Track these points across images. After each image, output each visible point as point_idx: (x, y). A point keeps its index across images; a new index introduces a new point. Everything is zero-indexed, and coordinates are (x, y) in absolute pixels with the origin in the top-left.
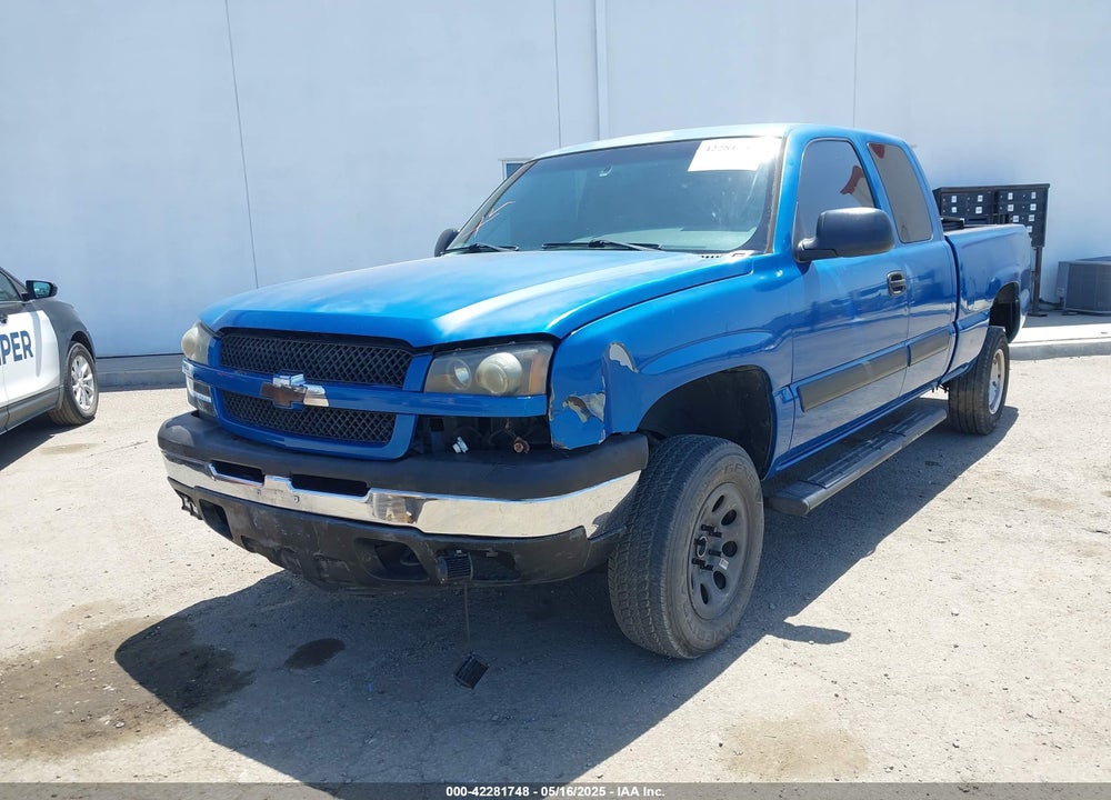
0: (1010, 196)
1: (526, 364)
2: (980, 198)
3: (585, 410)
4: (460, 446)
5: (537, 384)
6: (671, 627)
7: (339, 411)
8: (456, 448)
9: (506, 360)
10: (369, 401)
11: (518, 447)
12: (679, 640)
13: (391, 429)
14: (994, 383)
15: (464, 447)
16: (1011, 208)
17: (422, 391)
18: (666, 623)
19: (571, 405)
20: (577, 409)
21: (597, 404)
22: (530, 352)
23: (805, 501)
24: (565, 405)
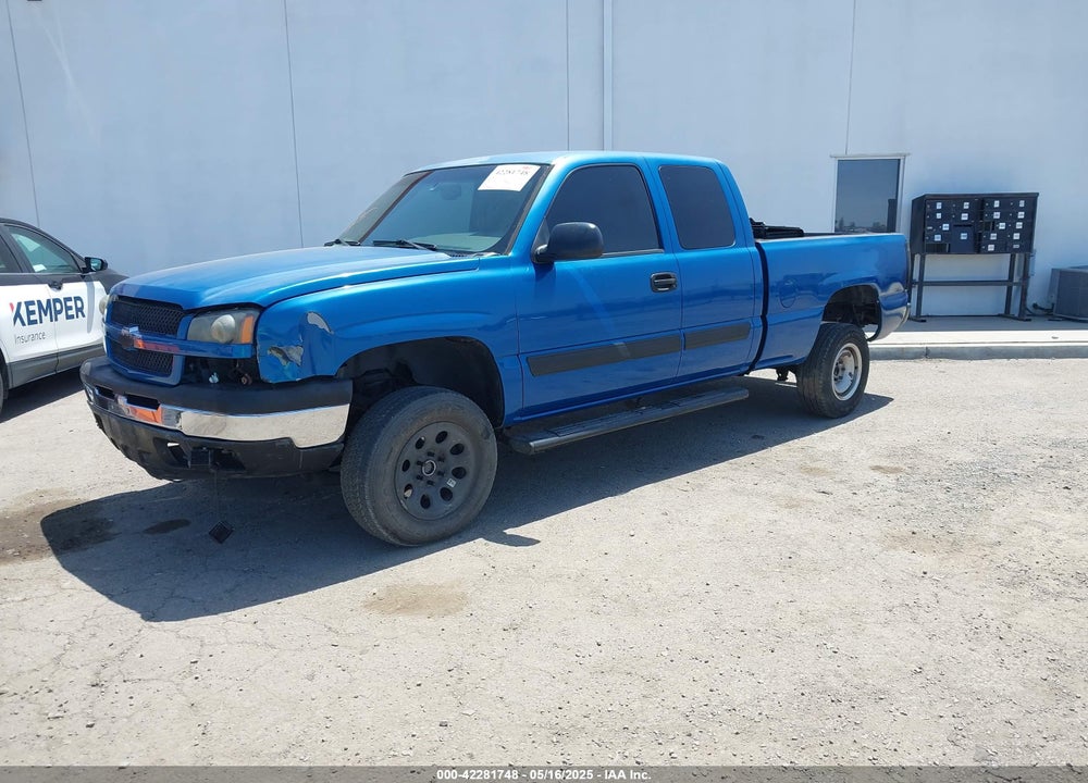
0: (997, 204)
1: (239, 323)
2: (966, 205)
3: (286, 357)
4: (214, 379)
5: (246, 337)
6: (376, 518)
7: (148, 352)
8: (211, 380)
9: (228, 319)
10: (161, 346)
11: (244, 380)
12: (386, 529)
13: (171, 364)
14: (850, 374)
15: (216, 379)
16: (997, 215)
17: (186, 339)
18: (372, 514)
19: (274, 352)
20: (279, 356)
21: (296, 353)
22: (242, 315)
23: (532, 444)
24: (269, 352)
